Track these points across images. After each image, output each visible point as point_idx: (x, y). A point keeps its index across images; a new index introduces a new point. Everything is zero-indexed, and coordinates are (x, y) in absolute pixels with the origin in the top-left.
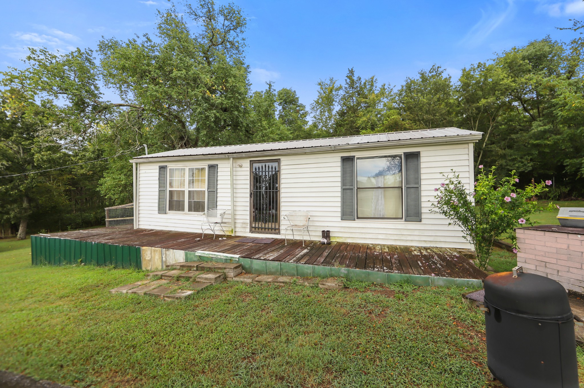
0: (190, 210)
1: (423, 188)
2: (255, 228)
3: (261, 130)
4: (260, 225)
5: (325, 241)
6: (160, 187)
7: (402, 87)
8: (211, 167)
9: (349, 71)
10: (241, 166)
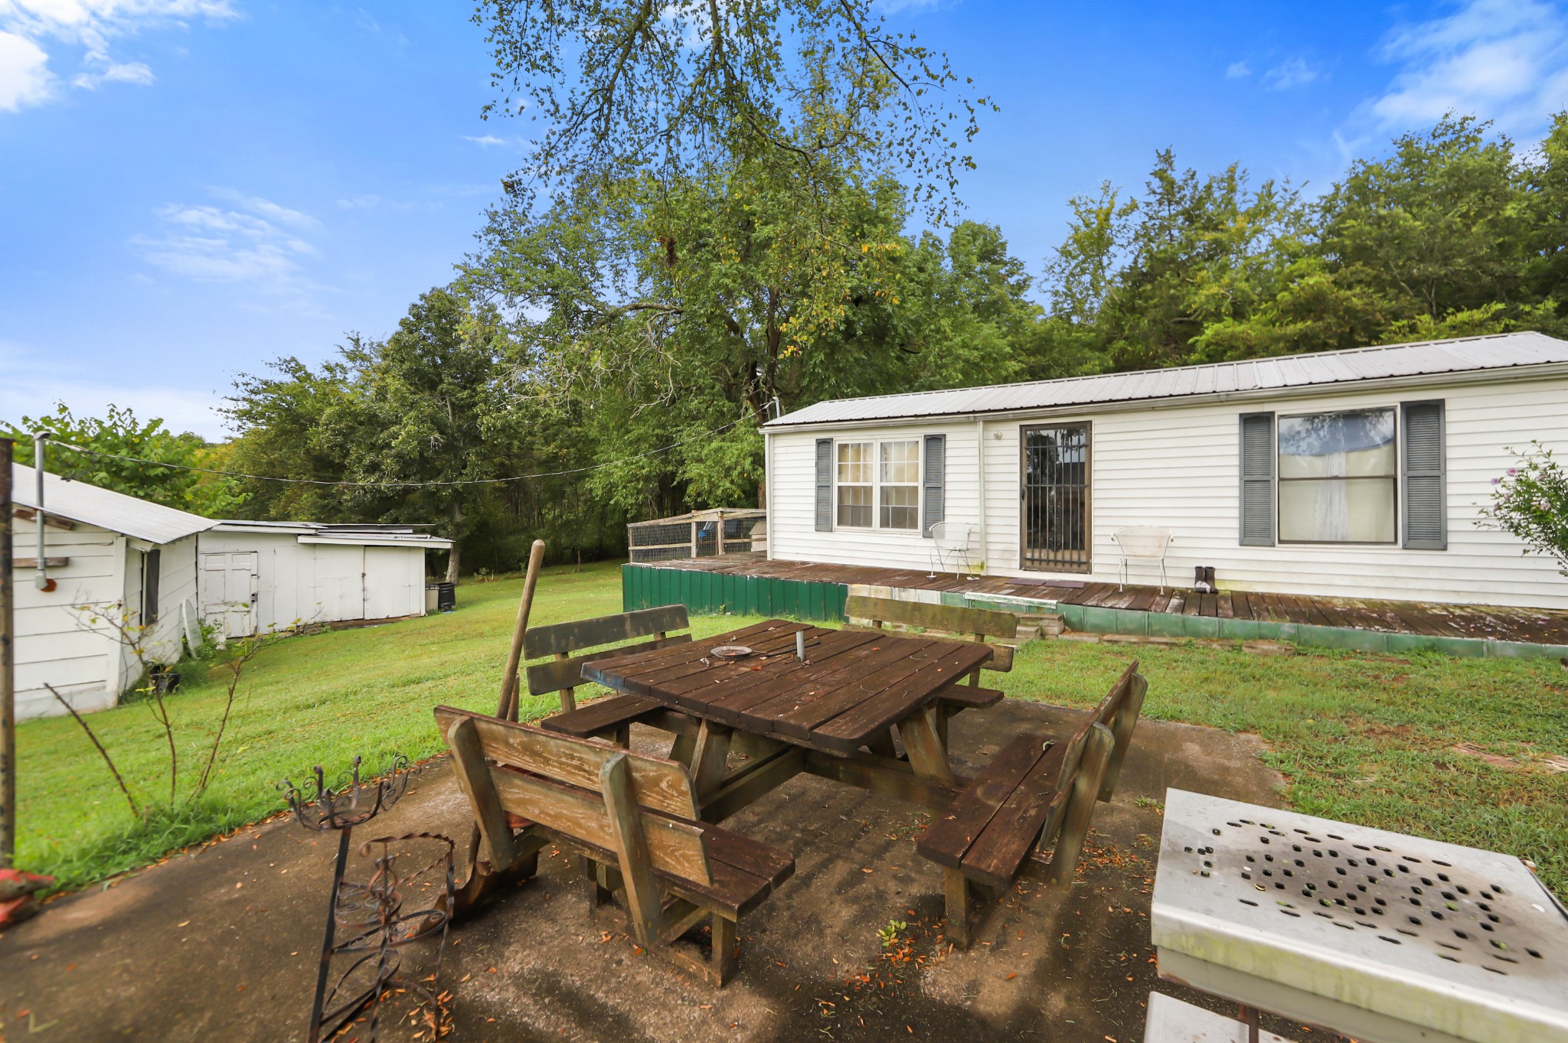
0: (884, 523)
1: (1451, 477)
2: (1033, 560)
3: (938, 342)
4: (1045, 554)
5: (1207, 587)
6: (818, 481)
7: (1337, 188)
8: (930, 440)
9: (1159, 156)
10: (998, 437)
